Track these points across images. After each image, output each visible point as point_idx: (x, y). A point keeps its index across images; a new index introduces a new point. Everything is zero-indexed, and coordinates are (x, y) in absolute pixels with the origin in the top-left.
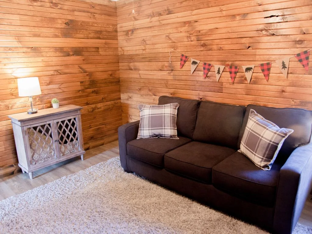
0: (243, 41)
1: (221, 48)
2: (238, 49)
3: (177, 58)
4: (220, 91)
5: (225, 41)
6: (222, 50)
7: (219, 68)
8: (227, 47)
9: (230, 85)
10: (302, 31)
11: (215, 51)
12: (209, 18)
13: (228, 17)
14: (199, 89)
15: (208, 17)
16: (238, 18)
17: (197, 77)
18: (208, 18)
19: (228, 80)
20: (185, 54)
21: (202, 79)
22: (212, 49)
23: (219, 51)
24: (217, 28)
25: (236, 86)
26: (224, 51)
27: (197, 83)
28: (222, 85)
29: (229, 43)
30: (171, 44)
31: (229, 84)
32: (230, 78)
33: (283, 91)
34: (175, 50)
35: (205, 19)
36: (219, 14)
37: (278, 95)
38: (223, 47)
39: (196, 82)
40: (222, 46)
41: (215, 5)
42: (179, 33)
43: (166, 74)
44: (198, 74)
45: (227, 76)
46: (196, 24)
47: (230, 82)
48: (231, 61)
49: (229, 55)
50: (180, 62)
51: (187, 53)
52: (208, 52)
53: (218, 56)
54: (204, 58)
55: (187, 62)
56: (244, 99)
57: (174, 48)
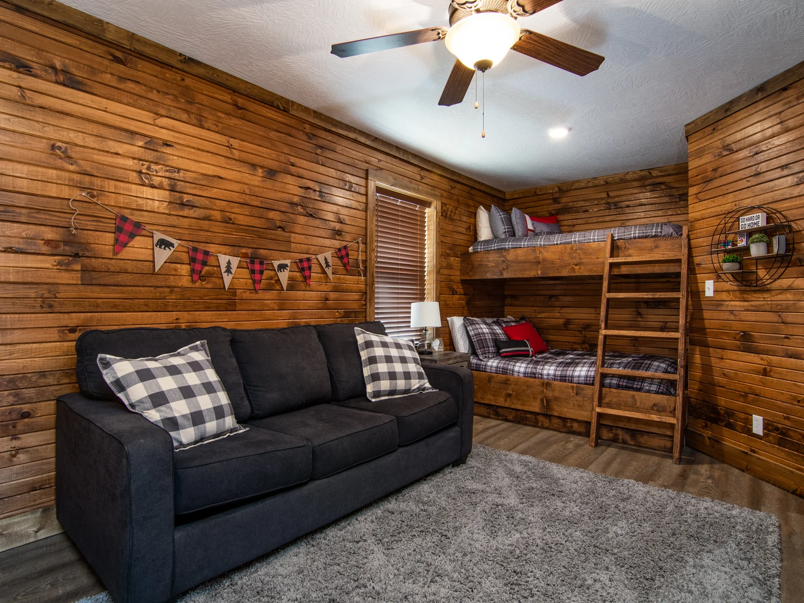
0: (271, 215)
1: (230, 219)
2: (263, 227)
3: (97, 221)
4: (230, 308)
5: (238, 208)
6: (233, 224)
7: (229, 261)
8: (242, 220)
9: (251, 293)
10: (339, 218)
11: (217, 223)
12: (203, 151)
13: (242, 164)
14: (177, 306)
15: (202, 148)
16: (260, 171)
17: (172, 277)
18: (199, 149)
19: (246, 283)
20: (132, 215)
21: (185, 282)
22: (210, 216)
23: (225, 224)
24: (221, 178)
25: (261, 295)
26: (236, 226)
27: (171, 292)
28: (235, 294)
29: (247, 213)
30: (76, 177)
31: (248, 292)
32: (250, 281)
33: (327, 299)
34: (93, 196)
35: (193, 148)
36: (224, 151)
37: (320, 305)
38: (235, 218)
39: (168, 290)
40: (233, 216)
41: (216, 129)
42: (109, 155)
43: (47, 265)
44: (176, 270)
45: (243, 276)
46: (168, 150)
47: (250, 288)
48: (250, 248)
49: (247, 235)
50: (113, 235)
51: (136, 213)
52: (201, 222)
53: (226, 235)
54: (189, 234)
55: (137, 238)
56: (276, 318)
57: (89, 191)
